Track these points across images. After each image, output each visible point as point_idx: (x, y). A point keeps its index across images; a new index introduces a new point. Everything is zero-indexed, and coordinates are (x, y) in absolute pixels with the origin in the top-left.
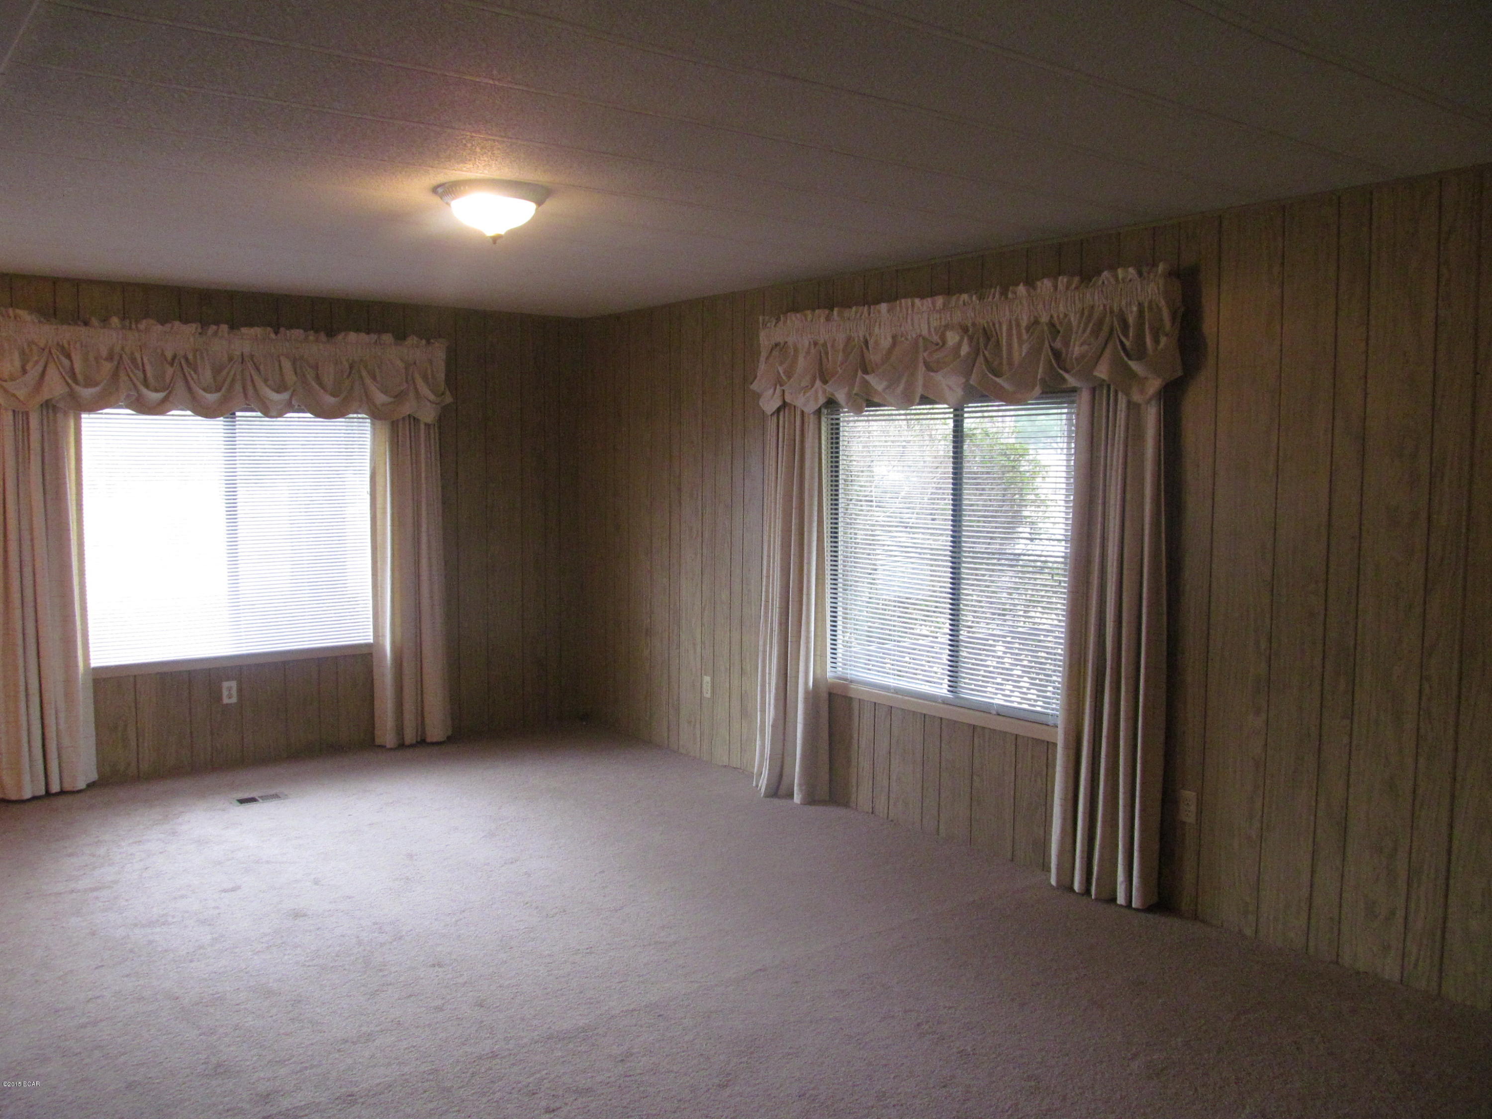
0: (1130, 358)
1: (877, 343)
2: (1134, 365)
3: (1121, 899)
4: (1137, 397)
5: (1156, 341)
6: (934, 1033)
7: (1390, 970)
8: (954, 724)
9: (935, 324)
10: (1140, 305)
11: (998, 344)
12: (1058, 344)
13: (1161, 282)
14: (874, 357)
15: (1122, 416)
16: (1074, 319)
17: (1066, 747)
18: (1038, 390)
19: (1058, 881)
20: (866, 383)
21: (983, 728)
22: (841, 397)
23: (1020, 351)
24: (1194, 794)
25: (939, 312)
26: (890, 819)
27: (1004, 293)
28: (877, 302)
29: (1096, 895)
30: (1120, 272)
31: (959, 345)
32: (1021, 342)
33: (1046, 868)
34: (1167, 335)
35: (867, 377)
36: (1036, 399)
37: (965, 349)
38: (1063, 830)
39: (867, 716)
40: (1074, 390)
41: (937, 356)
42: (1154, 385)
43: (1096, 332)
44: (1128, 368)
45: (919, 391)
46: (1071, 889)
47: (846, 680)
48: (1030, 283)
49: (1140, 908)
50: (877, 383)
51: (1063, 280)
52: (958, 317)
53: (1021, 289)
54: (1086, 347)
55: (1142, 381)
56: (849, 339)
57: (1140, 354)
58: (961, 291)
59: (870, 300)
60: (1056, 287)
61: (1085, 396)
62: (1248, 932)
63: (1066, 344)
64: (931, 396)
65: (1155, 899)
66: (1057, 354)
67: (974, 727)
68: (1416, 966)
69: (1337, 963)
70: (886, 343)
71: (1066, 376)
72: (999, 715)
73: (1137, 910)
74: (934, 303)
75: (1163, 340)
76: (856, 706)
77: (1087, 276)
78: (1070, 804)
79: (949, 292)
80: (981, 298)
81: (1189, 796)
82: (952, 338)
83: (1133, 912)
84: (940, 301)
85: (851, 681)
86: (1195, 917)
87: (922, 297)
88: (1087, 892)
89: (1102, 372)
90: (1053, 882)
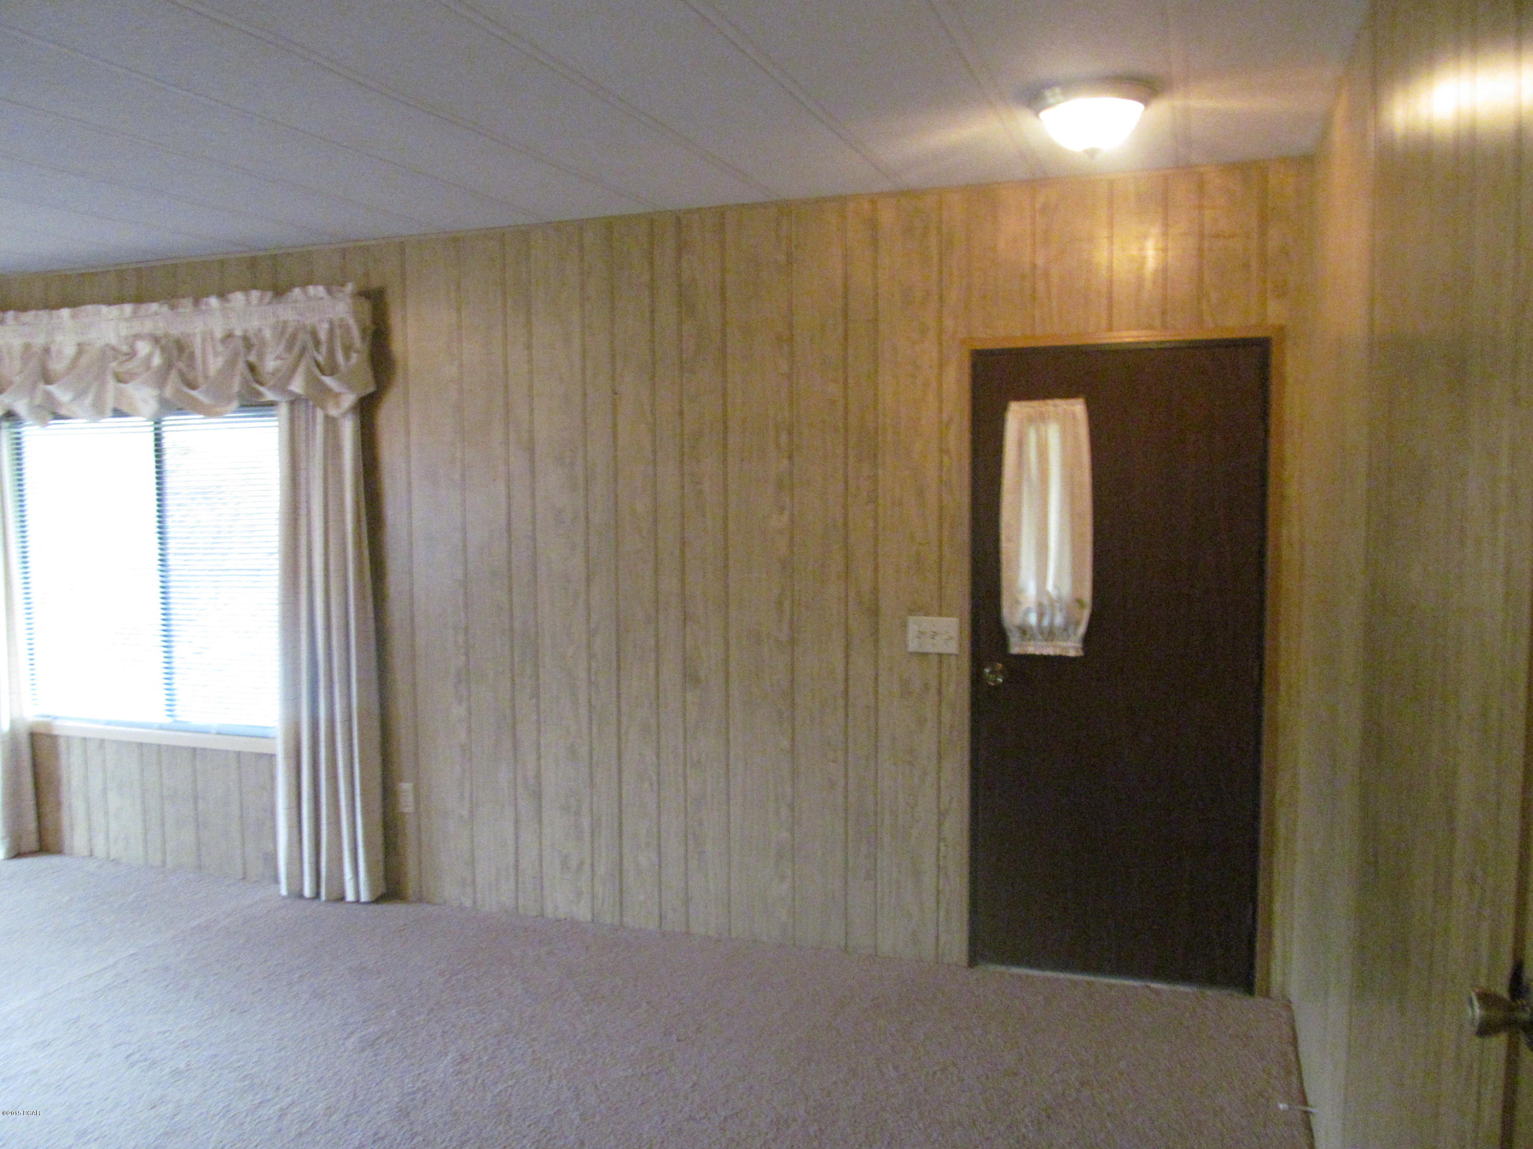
0: (324, 374)
1: (60, 352)
2: (328, 380)
3: (350, 896)
4: (333, 412)
5: (347, 357)
6: (145, 1060)
7: (583, 912)
8: (174, 750)
9: (124, 333)
10: (331, 323)
11: (192, 356)
12: (252, 358)
13: (349, 301)
14: (57, 366)
15: (320, 428)
16: (268, 334)
17: (287, 757)
18: (235, 404)
19: (289, 890)
20: (49, 396)
21: (204, 749)
22: (21, 407)
23: (215, 364)
24: (411, 784)
25: (126, 320)
26: (111, 858)
27: (197, 302)
28: (58, 307)
29: (327, 896)
30: (311, 290)
31: (149, 357)
32: (216, 354)
33: (276, 880)
34: (357, 352)
35: (51, 388)
36: (235, 412)
37: (157, 361)
38: (290, 840)
39: (77, 751)
40: (272, 404)
41: (130, 366)
42: (349, 399)
43: (289, 347)
44: (322, 383)
45: (110, 403)
46: (301, 896)
47: (48, 716)
48: (222, 295)
49: (370, 900)
50: (62, 394)
51: (255, 294)
52: (148, 326)
53: (214, 301)
54: (279, 362)
55: (337, 396)
56: (27, 347)
57: (333, 370)
58: (152, 300)
59: (51, 305)
60: (248, 302)
61: (284, 409)
62: (468, 903)
63: (261, 356)
64: (125, 408)
65: (382, 890)
66: (252, 368)
67: (194, 750)
68: (603, 905)
69: (542, 916)
70: (70, 351)
71: (261, 389)
72: (219, 734)
73: (365, 903)
74: (122, 310)
75: (354, 357)
76: (62, 743)
77: (279, 292)
78: (294, 811)
79: (139, 299)
80: (173, 307)
81: (406, 787)
82: (143, 348)
83: (362, 906)
84: (128, 308)
85: (56, 718)
86: (420, 900)
87: (109, 303)
88: (317, 895)
89: (297, 386)
90: (284, 891)
